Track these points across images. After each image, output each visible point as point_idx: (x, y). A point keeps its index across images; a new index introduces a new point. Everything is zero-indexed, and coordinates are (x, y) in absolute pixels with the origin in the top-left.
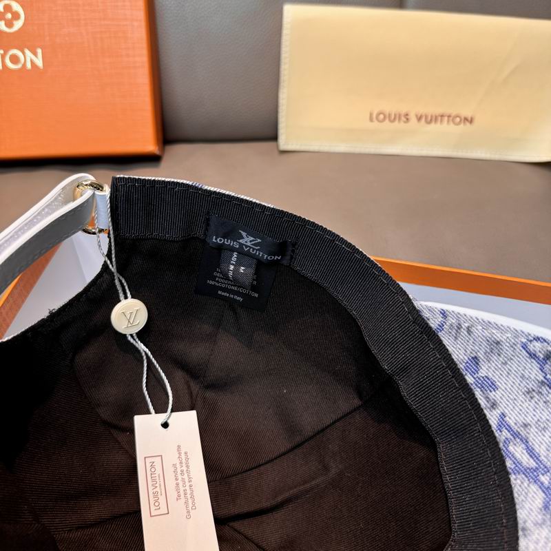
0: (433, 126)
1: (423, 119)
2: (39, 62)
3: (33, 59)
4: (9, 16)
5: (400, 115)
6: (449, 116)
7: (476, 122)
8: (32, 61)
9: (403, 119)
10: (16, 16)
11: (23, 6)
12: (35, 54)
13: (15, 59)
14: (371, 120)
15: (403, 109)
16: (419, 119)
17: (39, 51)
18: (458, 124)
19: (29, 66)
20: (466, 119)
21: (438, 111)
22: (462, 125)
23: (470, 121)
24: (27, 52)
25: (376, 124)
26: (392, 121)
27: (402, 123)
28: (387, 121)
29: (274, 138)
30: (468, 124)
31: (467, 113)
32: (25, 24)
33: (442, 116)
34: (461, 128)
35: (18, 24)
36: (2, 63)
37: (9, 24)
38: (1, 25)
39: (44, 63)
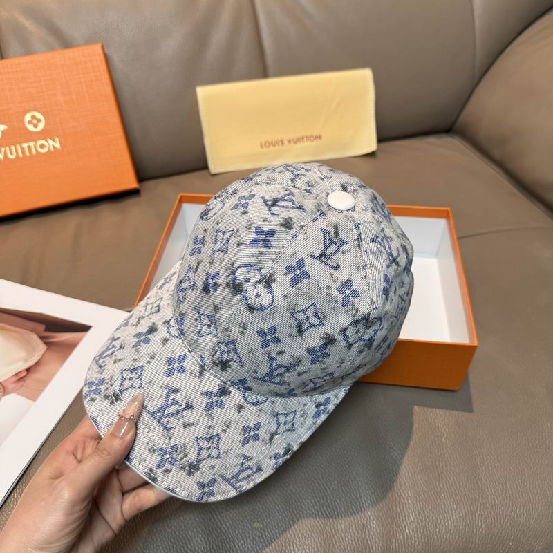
0: (299, 145)
1: (292, 142)
2: (58, 145)
3: (54, 144)
4: (35, 121)
5: (277, 142)
6: (306, 137)
7: (323, 138)
8: (53, 146)
9: (280, 143)
10: (39, 121)
11: (43, 115)
12: (54, 141)
13: (42, 146)
14: (262, 147)
15: (278, 138)
16: (289, 141)
17: (57, 139)
18: (312, 141)
19: (52, 149)
20: (317, 137)
21: (299, 135)
22: (315, 141)
23: (319, 137)
24: (50, 141)
25: (265, 149)
26: (274, 146)
27: (280, 147)
28: (271, 147)
29: (206, 167)
30: (319, 140)
31: (316, 133)
32: (46, 125)
33: (303, 138)
34: (316, 143)
35: (41, 126)
36: (36, 149)
37: (36, 126)
38: (31, 128)
39: (61, 146)
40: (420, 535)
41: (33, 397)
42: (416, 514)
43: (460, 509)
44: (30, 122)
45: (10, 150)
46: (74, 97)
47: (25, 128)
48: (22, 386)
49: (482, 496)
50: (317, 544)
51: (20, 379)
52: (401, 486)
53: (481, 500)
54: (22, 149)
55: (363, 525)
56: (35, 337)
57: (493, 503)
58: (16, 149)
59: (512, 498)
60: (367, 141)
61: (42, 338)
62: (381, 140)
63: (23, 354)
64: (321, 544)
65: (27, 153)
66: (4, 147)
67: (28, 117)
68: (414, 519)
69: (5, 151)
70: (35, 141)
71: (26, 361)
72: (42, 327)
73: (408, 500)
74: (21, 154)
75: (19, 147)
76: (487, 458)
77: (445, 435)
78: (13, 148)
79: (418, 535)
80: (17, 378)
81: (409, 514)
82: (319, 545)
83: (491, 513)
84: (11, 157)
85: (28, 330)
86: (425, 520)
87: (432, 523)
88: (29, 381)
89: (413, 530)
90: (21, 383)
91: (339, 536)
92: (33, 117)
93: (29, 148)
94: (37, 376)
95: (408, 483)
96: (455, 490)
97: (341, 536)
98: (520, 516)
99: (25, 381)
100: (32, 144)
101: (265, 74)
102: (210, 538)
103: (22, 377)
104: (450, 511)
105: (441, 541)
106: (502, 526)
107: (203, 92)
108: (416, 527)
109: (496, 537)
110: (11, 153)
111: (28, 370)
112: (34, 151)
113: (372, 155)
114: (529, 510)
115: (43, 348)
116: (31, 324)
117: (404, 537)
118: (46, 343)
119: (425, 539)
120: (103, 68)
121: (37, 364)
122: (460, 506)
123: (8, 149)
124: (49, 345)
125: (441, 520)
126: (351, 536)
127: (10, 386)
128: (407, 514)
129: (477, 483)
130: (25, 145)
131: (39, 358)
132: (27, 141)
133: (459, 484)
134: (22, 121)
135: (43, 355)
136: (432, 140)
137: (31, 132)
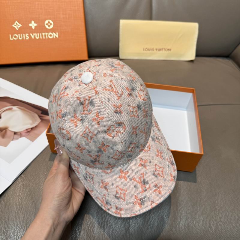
0: (160, 52)
1: (158, 50)
2: (57, 36)
3: (55, 35)
4: (49, 24)
5: (151, 49)
6: (164, 49)
7: (172, 51)
8: (55, 36)
10: (51, 24)
12: (56, 34)
13: (51, 35)
14: (144, 50)
15: (152, 47)
16: (156, 50)
17: (57, 33)
18: (167, 51)
19: (55, 37)
20: (169, 50)
21: (161, 47)
22: (168, 51)
23: (170, 50)
24: (54, 34)
25: (145, 51)
26: (149, 50)
27: (152, 51)
28: (148, 51)
30: (170, 51)
31: (169, 48)
32: (53, 27)
33: (162, 49)
34: (168, 52)
35: (52, 27)
36: (48, 37)
37: (49, 26)
38: (47, 27)
39: (58, 36)
40: (185, 227)
41: (33, 140)
42: (185, 219)
43: (205, 220)
44: (47, 24)
45: (37, 35)
46: (67, 16)
47: (45, 26)
48: (29, 135)
49: (216, 217)
50: (141, 222)
51: (28, 132)
52: (181, 205)
53: (214, 218)
54: (42, 35)
55: (162, 219)
56: (36, 116)
57: (220, 220)
58: (40, 35)
59: (228, 220)
60: (191, 55)
61: (39, 116)
62: (197, 55)
63: (30, 122)
64: (143, 223)
65: (44, 37)
66: (35, 33)
67: (47, 22)
68: (184, 220)
69: (35, 35)
70: (48, 32)
71: (31, 124)
72: (40, 112)
73: (183, 212)
74: (41, 38)
75: (41, 34)
76: (221, 201)
77: (204, 188)
78: (38, 34)
79: (184, 227)
80: (26, 131)
81: (182, 217)
82: (142, 223)
83: (218, 224)
84: (37, 38)
85: (34, 112)
86: (189, 221)
87: (192, 223)
88: (32, 133)
89: (183, 225)
90: (28, 134)
91: (151, 221)
92: (49, 22)
93: (45, 35)
94: (35, 132)
95: (184, 205)
96: (204, 212)
97: (152, 221)
98: (230, 229)
99: (30, 133)
100: (46, 34)
101: (151, 19)
102: (97, 211)
103: (29, 131)
104: (200, 220)
105: (194, 232)
106: (222, 231)
107: (122, 22)
108: (184, 224)
109: (218, 235)
110: (37, 36)
111: (32, 129)
112: (47, 37)
113: (192, 61)
114: (235, 226)
115: (39, 120)
116: (36, 110)
117: (178, 227)
118: (41, 119)
119: (187, 229)
120: (82, 5)
121: (36, 127)
122: (205, 218)
123: (36, 34)
124: (42, 120)
125: (195, 223)
126: (156, 222)
127: (24, 134)
128: (181, 217)
129: (214, 211)
130: (44, 34)
131: (37, 124)
132: (45, 32)
133: (207, 209)
134: (44, 23)
135: (39, 123)
136: (220, 60)
137: (47, 29)
